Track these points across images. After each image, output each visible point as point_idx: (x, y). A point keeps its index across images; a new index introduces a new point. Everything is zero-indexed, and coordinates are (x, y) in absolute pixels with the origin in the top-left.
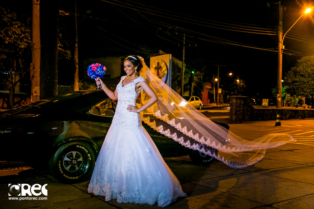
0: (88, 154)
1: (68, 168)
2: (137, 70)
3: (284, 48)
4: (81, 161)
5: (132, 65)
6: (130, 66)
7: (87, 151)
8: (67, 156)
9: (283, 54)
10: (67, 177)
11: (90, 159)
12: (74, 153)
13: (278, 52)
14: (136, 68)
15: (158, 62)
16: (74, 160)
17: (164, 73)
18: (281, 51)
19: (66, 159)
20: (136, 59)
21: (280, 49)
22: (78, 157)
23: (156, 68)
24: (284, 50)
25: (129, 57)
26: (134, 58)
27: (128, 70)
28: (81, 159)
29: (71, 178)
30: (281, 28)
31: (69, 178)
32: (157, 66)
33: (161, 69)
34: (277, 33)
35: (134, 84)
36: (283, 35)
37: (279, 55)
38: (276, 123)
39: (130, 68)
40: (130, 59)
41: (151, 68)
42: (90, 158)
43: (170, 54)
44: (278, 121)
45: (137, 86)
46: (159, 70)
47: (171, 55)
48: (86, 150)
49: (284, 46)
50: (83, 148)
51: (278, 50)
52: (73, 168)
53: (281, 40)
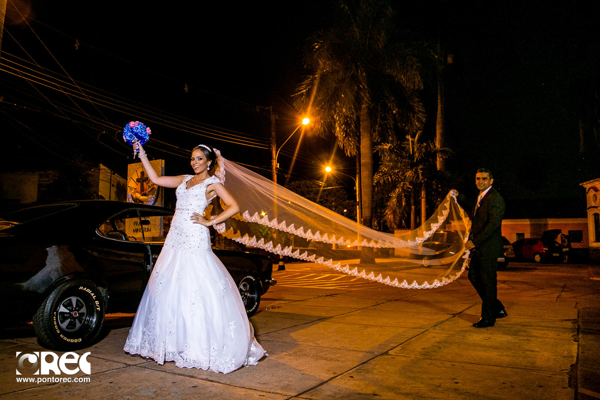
0: (96, 302)
1: (64, 325)
2: (210, 166)
3: (278, 167)
4: (84, 313)
5: (205, 158)
6: (201, 159)
7: (94, 296)
8: (63, 305)
9: (277, 174)
10: (65, 339)
11: (99, 309)
12: (74, 300)
13: (271, 172)
14: (209, 163)
15: (142, 171)
16: (74, 310)
17: (153, 188)
18: (275, 171)
19: (62, 309)
20: (210, 150)
21: (274, 168)
22: (79, 306)
23: (138, 180)
24: (279, 169)
25: (200, 145)
26: (209, 149)
27: (198, 165)
28: (84, 310)
29: (72, 341)
30: (273, 140)
31: (68, 340)
32: (140, 177)
33: (147, 182)
34: (270, 147)
35: (205, 186)
36: (277, 150)
37: (273, 176)
38: (280, 266)
39: (201, 162)
40: (203, 149)
41: (130, 180)
42: (98, 307)
43: (162, 159)
44: (281, 263)
45: (209, 189)
46: (145, 183)
47: (163, 161)
48: (93, 294)
49: (278, 164)
50: (89, 291)
51: (271, 169)
52: (72, 325)
53: (275, 156)
